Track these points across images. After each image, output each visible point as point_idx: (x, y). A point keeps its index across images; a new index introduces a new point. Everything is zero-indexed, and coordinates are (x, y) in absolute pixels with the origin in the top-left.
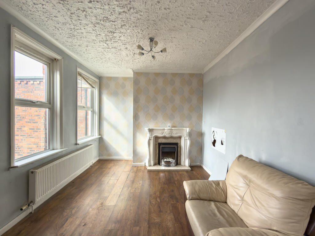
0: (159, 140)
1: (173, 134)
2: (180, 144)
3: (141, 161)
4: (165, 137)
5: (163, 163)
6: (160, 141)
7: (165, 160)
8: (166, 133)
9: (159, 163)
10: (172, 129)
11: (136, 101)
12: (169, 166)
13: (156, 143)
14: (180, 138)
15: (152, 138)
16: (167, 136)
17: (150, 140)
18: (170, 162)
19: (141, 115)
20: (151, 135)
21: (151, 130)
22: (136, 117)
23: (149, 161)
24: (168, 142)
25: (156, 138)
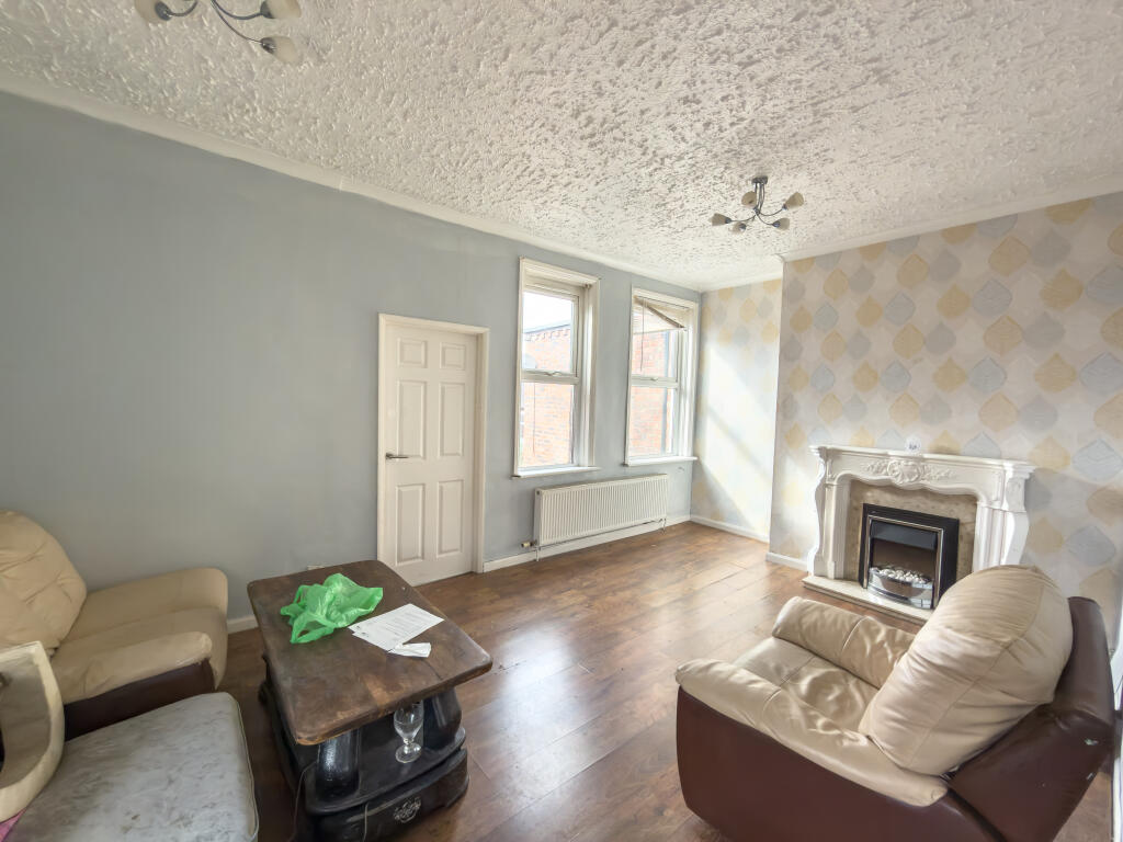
0: (869, 494)
1: (930, 479)
2: (969, 528)
3: (797, 554)
4: (889, 488)
5: (876, 581)
6: (872, 498)
7: (884, 572)
8: (897, 473)
9: (861, 579)
10: (924, 460)
11: (789, 354)
12: (905, 600)
13: (855, 504)
14: (971, 500)
15: (835, 483)
16: (898, 482)
17: (823, 487)
18: (909, 584)
19: (803, 399)
20: (831, 472)
21: (829, 455)
22: (785, 407)
23: (819, 559)
24: (906, 508)
25: (856, 485)
